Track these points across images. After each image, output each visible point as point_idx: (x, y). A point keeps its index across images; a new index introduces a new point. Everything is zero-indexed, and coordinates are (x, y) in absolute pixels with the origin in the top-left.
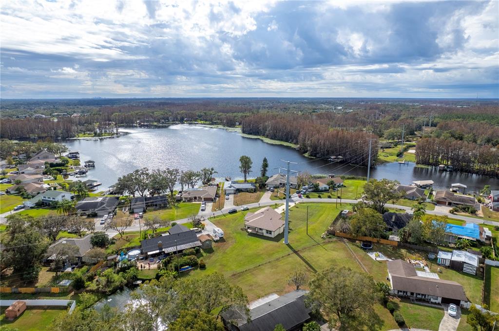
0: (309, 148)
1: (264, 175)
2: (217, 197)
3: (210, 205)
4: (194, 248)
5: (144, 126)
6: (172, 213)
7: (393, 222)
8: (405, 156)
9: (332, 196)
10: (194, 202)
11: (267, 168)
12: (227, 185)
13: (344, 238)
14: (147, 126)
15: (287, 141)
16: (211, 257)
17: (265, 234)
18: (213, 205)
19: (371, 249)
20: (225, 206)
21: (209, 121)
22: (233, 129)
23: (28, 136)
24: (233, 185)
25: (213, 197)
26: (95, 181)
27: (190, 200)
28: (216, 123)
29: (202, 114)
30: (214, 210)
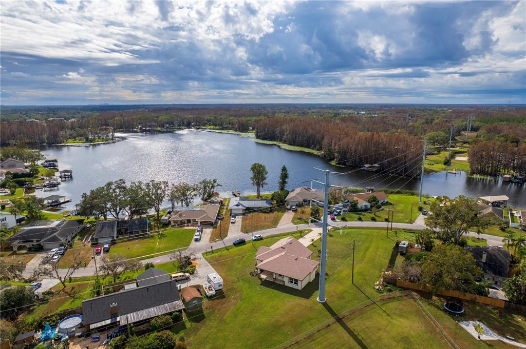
0: (336, 155)
1: (282, 189)
2: (219, 219)
3: (208, 231)
4: (171, 314)
5: (146, 131)
6: (152, 245)
7: (483, 263)
8: (454, 165)
9: (377, 218)
10: (186, 228)
11: (287, 180)
12: (234, 201)
13: (413, 290)
14: (149, 131)
15: (308, 147)
16: (199, 329)
17: (287, 284)
18: (213, 232)
19: (462, 315)
20: (229, 234)
21: (219, 125)
22: (245, 134)
23: (7, 142)
24: (241, 202)
25: (213, 220)
26: (62, 197)
27: (182, 224)
28: (226, 128)
29: (212, 118)
30: (212, 240)
